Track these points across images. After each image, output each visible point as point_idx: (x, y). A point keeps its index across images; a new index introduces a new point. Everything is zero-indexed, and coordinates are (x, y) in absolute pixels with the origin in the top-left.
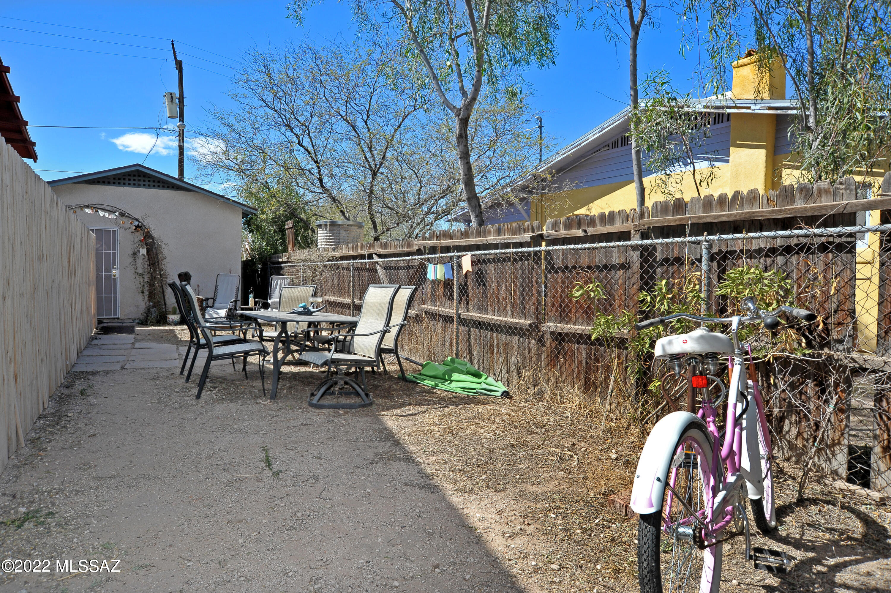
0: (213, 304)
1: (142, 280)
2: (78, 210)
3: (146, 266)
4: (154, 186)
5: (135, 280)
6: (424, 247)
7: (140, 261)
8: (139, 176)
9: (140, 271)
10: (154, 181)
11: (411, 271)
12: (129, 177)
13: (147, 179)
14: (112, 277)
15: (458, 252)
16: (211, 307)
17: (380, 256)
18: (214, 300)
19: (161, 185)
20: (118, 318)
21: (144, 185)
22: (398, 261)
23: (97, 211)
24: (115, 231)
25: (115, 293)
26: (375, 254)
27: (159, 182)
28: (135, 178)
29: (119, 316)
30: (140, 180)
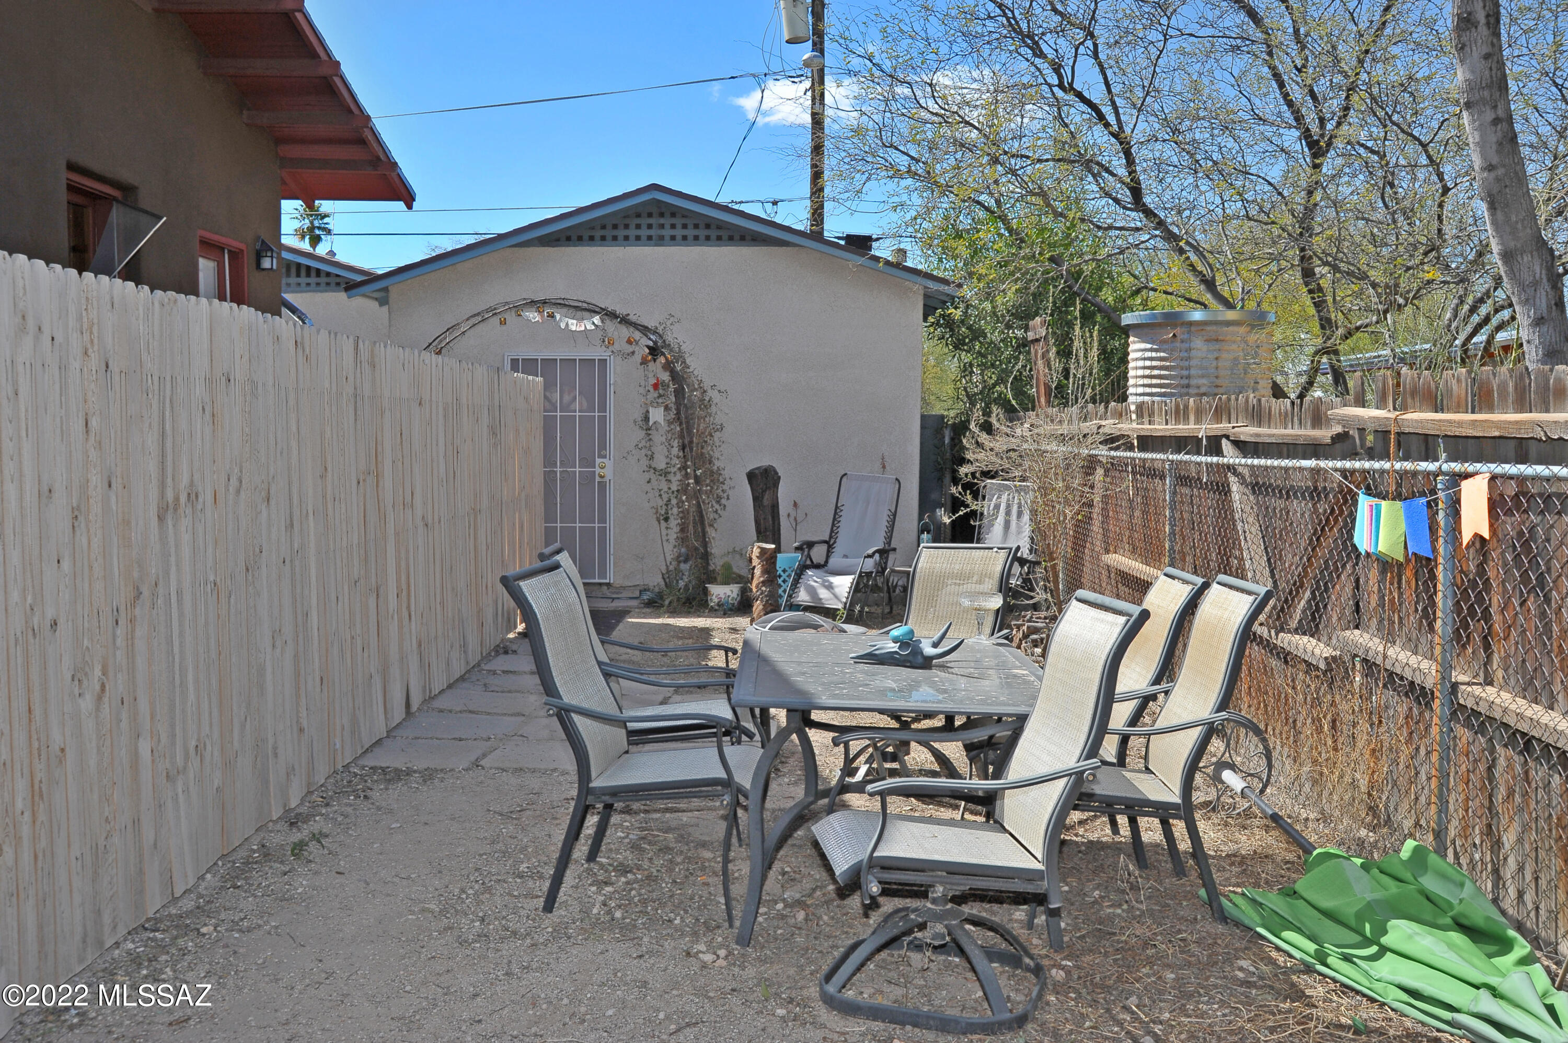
0: (828, 557)
1: (664, 486)
2: (510, 317)
3: (675, 451)
4: (696, 238)
5: (648, 487)
6: (1362, 430)
7: (659, 438)
8: (662, 215)
9: (660, 463)
10: (696, 226)
11: (1322, 507)
12: (638, 221)
13: (678, 221)
14: (597, 479)
15: (1452, 458)
16: (817, 566)
17: (1241, 446)
18: (830, 545)
19: (713, 233)
20: (608, 585)
21: (673, 238)
22: (1287, 469)
23: (552, 316)
24: (603, 362)
25: (603, 520)
26: (1227, 437)
27: (708, 226)
28: (651, 221)
29: (610, 578)
30: (662, 226)
